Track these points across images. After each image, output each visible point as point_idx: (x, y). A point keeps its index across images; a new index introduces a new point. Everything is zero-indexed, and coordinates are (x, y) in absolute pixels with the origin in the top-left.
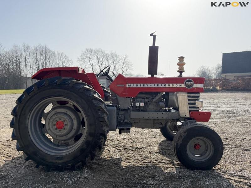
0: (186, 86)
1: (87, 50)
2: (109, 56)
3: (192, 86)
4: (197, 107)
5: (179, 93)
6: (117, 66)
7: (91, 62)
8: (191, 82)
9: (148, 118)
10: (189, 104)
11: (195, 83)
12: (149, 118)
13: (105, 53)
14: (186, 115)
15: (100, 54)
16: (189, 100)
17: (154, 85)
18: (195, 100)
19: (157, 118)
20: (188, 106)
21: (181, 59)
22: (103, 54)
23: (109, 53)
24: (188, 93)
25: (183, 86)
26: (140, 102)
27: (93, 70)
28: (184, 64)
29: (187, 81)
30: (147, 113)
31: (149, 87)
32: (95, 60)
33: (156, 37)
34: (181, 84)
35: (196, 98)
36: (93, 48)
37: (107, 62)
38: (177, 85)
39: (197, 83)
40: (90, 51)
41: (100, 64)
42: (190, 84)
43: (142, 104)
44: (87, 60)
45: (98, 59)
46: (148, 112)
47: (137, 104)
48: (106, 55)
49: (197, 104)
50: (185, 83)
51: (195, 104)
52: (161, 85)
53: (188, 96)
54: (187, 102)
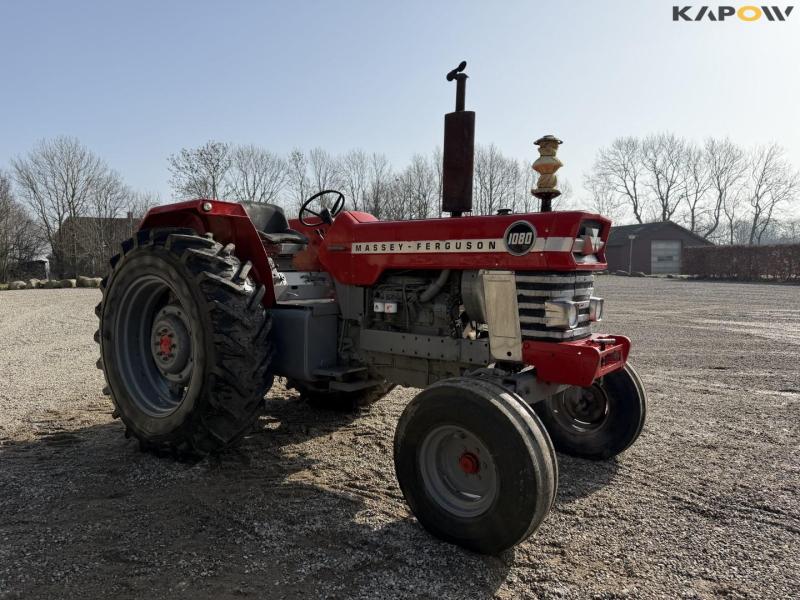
0: (510, 246)
1: (619, 145)
2: (702, 159)
3: (529, 246)
4: (548, 325)
5: (491, 272)
6: (730, 192)
7: (630, 185)
8: (525, 229)
9: (413, 354)
10: (522, 312)
11: (539, 235)
12: (418, 355)
13: (685, 146)
14: (509, 354)
15: (665, 153)
16: (521, 299)
17: (419, 246)
18: (542, 300)
19: (427, 356)
20: (519, 319)
21: (548, 145)
22: (675, 153)
23: (702, 146)
24: (519, 272)
25: (500, 246)
26: (384, 300)
27: (635, 212)
28: (558, 166)
29: (514, 230)
30: (412, 336)
31: (406, 252)
32: (646, 177)
33: (467, 81)
34: (492, 240)
35: (546, 293)
36: (641, 137)
37: (692, 178)
38: (480, 246)
39: (546, 236)
40: (632, 145)
41: (664, 188)
42: (520, 238)
43: (391, 308)
44: (615, 179)
45: (657, 172)
46: (404, 334)
47: (379, 307)
48: (689, 153)
49: (548, 314)
50: (509, 236)
51: (541, 313)
52: (438, 246)
53: (520, 285)
54: (512, 306)
